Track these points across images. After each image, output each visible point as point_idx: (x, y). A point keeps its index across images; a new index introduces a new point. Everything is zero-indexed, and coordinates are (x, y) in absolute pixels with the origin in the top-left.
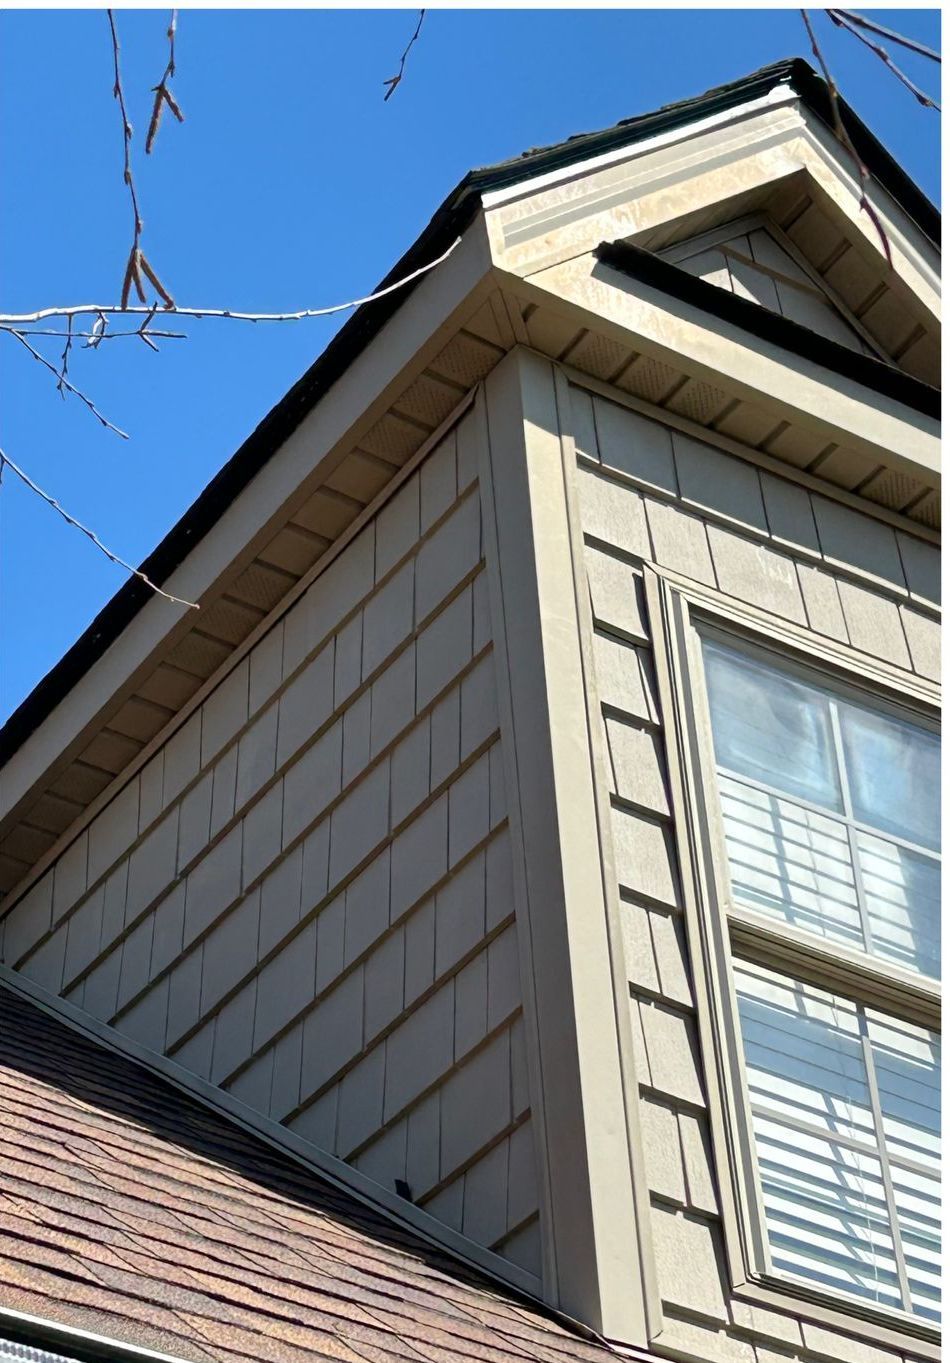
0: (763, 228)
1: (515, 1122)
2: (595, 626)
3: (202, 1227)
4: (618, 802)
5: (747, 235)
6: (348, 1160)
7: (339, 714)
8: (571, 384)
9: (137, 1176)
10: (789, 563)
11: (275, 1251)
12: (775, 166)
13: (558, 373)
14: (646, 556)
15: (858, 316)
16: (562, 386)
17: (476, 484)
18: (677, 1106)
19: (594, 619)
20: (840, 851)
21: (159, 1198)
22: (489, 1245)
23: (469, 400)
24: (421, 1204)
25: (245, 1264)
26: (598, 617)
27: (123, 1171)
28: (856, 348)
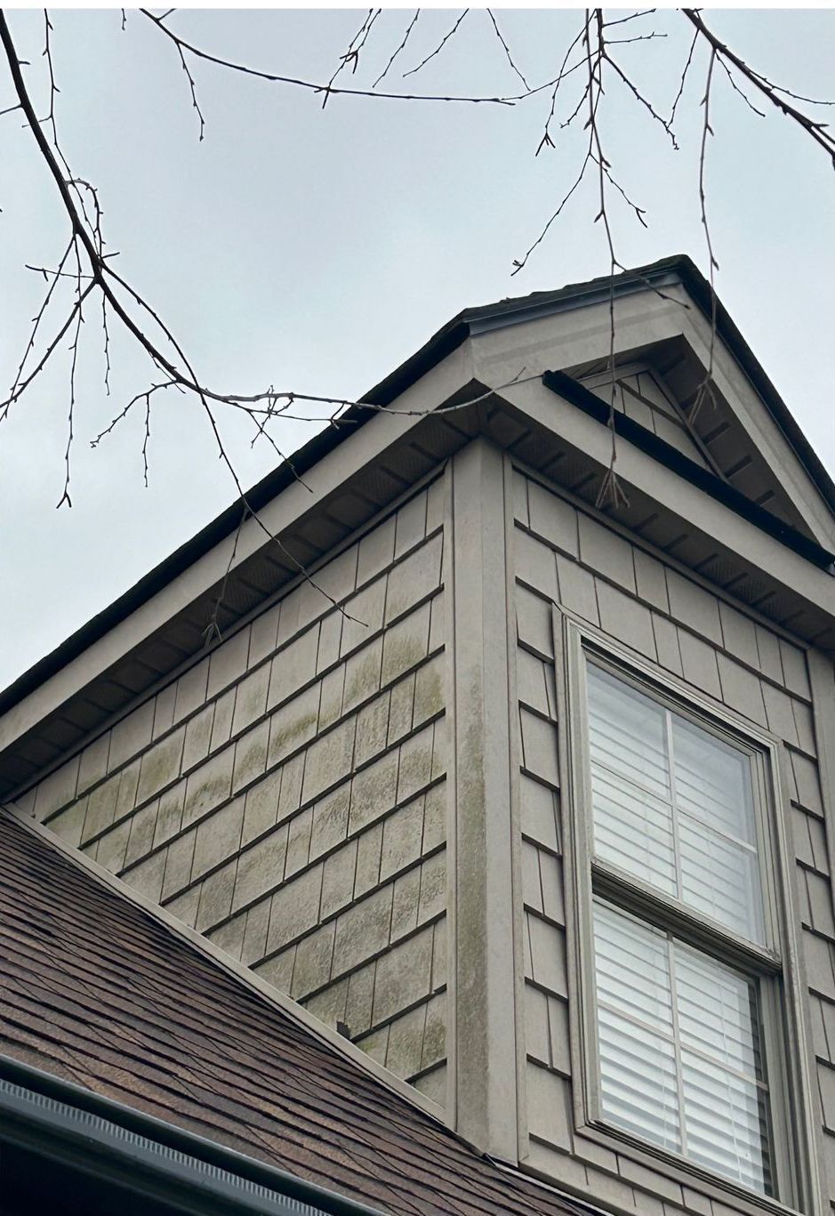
0: (647, 372)
1: (433, 993)
2: (519, 645)
3: (232, 1053)
4: (524, 772)
5: (637, 375)
6: (300, 1002)
7: (320, 678)
8: (515, 468)
9: (176, 1006)
10: (648, 612)
11: (281, 1076)
12: (664, 330)
13: (506, 457)
14: (556, 599)
15: (705, 441)
16: (508, 469)
17: (441, 529)
18: (547, 993)
19: (519, 640)
20: (664, 823)
21: (200, 1028)
22: (406, 1078)
23: (440, 468)
24: (355, 1041)
25: (265, 1085)
26: (520, 638)
27: (167, 1001)
28: (700, 462)
